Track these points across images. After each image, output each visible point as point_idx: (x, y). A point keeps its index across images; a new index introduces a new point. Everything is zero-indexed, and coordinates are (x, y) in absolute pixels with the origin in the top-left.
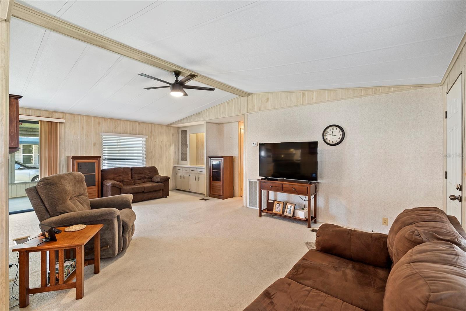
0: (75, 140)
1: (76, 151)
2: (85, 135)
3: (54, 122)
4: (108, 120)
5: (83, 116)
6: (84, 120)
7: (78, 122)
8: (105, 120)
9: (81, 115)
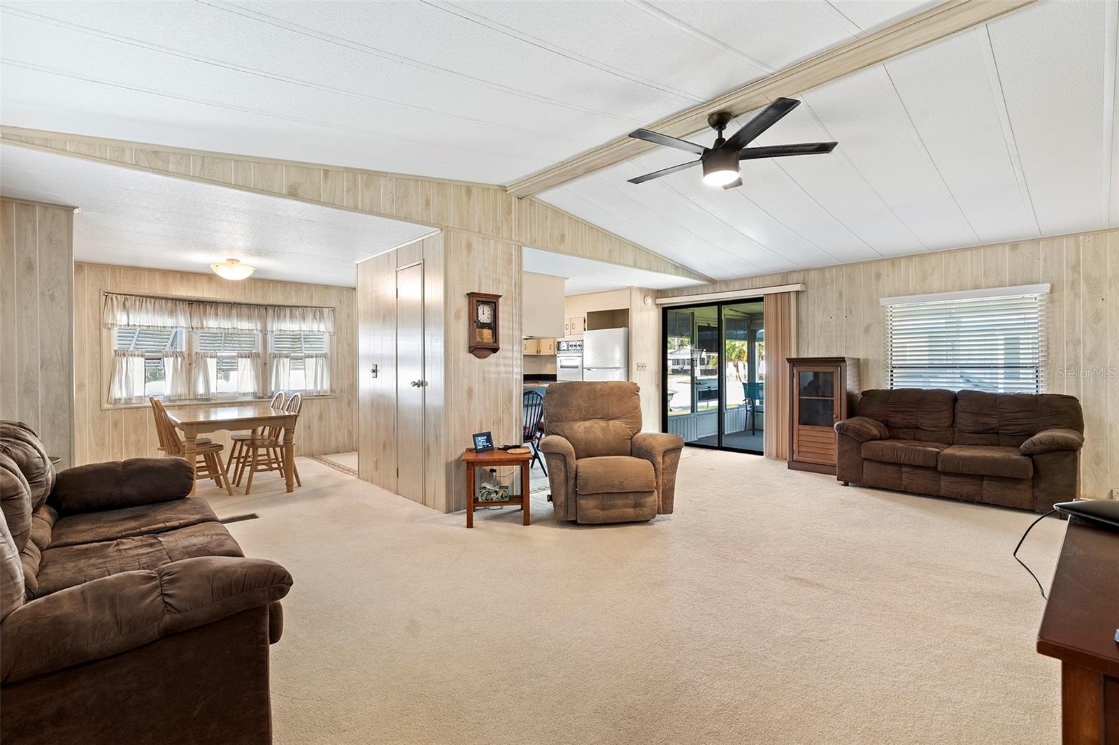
0: (825, 322)
1: (827, 347)
2: (846, 310)
3: (783, 293)
4: (902, 261)
5: (841, 266)
6: (843, 275)
7: (832, 283)
8: (893, 265)
9: (836, 266)
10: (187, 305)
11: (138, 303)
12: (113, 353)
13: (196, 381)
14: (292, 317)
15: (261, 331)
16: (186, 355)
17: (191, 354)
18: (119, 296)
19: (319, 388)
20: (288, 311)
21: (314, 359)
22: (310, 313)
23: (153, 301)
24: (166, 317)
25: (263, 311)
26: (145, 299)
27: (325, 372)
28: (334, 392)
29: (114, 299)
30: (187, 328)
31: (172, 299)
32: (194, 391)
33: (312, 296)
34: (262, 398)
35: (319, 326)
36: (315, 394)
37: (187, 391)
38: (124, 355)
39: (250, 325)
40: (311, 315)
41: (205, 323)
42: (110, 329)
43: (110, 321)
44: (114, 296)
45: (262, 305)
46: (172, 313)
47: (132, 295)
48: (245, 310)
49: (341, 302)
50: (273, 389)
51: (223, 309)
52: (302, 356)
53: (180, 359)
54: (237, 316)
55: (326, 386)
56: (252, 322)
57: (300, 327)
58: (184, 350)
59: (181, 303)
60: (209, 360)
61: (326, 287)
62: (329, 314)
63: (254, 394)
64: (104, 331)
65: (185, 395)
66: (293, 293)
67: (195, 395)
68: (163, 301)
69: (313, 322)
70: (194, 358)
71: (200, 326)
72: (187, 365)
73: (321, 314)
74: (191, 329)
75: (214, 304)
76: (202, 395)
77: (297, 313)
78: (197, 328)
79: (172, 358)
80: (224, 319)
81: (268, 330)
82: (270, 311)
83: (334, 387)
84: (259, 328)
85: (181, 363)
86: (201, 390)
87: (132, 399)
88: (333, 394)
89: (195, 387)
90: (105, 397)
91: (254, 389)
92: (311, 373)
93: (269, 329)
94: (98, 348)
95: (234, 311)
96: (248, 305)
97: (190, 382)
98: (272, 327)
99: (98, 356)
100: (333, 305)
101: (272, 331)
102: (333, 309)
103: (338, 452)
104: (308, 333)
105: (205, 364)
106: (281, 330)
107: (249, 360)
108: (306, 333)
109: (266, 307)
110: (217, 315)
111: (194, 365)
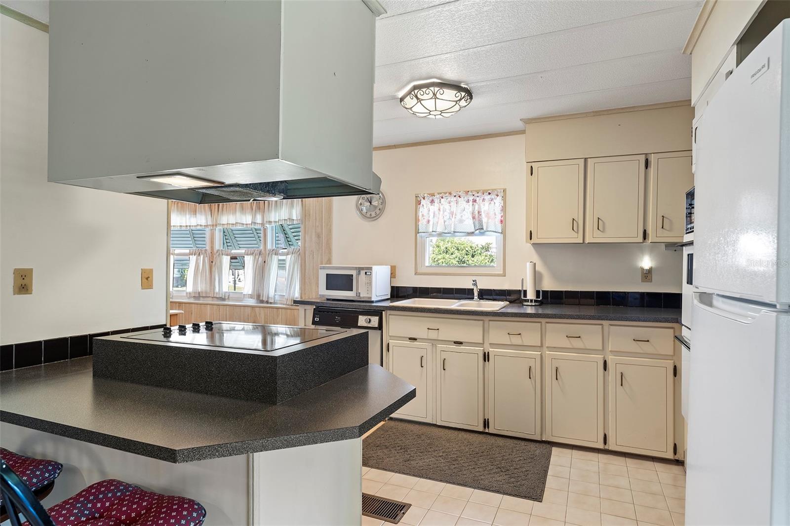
16: (209, 253)
17: (213, 252)
24: (188, 216)
37: (207, 288)
53: (202, 256)
60: (224, 257)
65: (206, 293)
67: (214, 293)
70: (215, 256)
72: (209, 262)
74: (211, 228)
79: (196, 256)
85: (204, 260)
105: (221, 262)
107: (252, 257)
111: (214, 263)
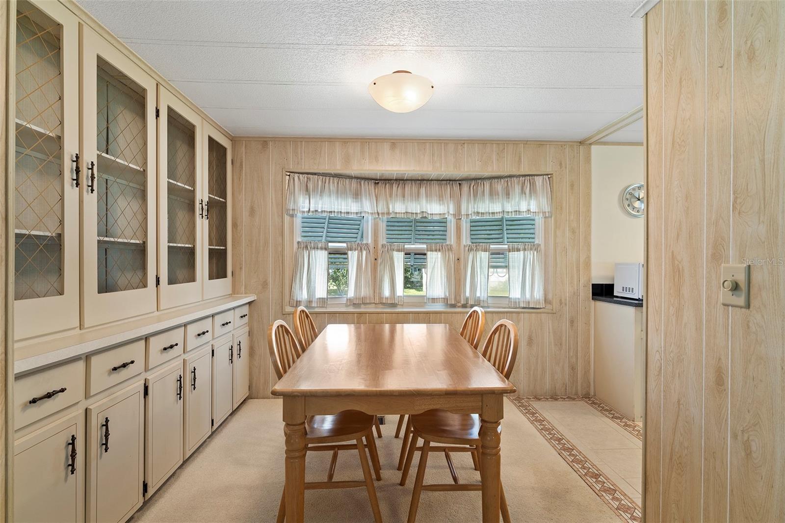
10: (373, 185)
11: (320, 183)
12: (296, 245)
13: (381, 281)
14: (493, 194)
15: (454, 215)
16: (371, 248)
17: (377, 246)
18: (301, 175)
19: (528, 295)
20: (487, 184)
21: (522, 252)
22: (516, 186)
23: (336, 180)
24: (350, 200)
25: (456, 188)
26: (327, 178)
27: (537, 273)
28: (550, 303)
29: (296, 178)
30: (372, 214)
31: (357, 178)
32: (380, 294)
33: (520, 158)
34: (453, 306)
35: (529, 205)
36: (522, 305)
37: (372, 292)
38: (307, 247)
39: (442, 207)
40: (517, 189)
41: (391, 207)
42: (292, 216)
43: (291, 206)
44: (296, 175)
45: (455, 180)
46: (357, 195)
47: (315, 174)
48: (435, 187)
49: (561, 164)
50: (468, 294)
51: (411, 188)
52: (505, 250)
53: (364, 253)
54: (427, 196)
55: (538, 294)
56: (443, 204)
57: (503, 206)
58: (370, 241)
59: (366, 182)
60: (395, 254)
61: (540, 144)
62: (543, 185)
63: (445, 300)
64: (287, 218)
65: (370, 298)
66: (494, 157)
67: (381, 298)
68: (347, 181)
69: (520, 199)
70: (380, 252)
71: (385, 211)
72: (373, 259)
73: (533, 185)
74: (377, 216)
75: (401, 181)
76: (387, 298)
77: (499, 186)
78: (383, 214)
79: (357, 251)
80: (412, 200)
81: (463, 214)
82: (465, 188)
83: (550, 297)
84: (451, 212)
85: (366, 257)
86: (387, 293)
87: (312, 301)
88: (549, 307)
89: (381, 288)
90: (287, 298)
91: (445, 295)
92: (516, 273)
93: (463, 212)
94: (280, 239)
95: (423, 190)
96: (441, 181)
97: (376, 284)
98: (468, 209)
99: (280, 249)
100: (549, 171)
101: (467, 215)
102: (549, 176)
103: (554, 397)
104: (513, 216)
105: (392, 259)
106: (478, 213)
107: (439, 253)
108: (510, 216)
109: (459, 182)
110: (404, 196)
111: (379, 261)
